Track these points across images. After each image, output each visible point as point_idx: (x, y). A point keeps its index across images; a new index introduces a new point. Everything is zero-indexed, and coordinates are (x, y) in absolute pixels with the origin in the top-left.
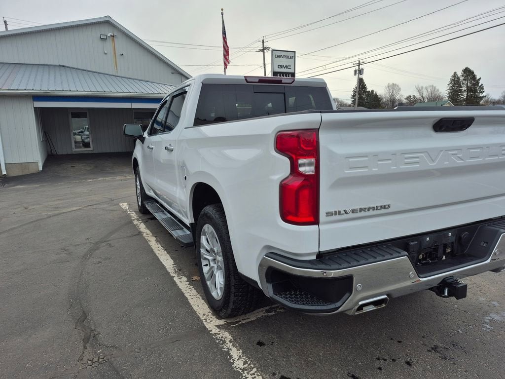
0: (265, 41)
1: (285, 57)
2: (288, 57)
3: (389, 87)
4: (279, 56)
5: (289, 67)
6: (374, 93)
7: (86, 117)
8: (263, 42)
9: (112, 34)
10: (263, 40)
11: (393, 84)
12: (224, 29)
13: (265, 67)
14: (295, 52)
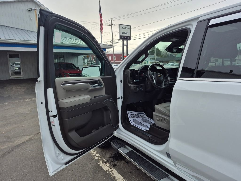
0: (112, 20)
1: (125, 28)
2: (127, 28)
3: (164, 46)
4: (123, 28)
5: (128, 33)
6: (158, 49)
7: (19, 57)
8: (111, 21)
9: (35, 8)
10: (111, 20)
11: (166, 45)
12: (101, 10)
13: (112, 34)
14: (130, 26)
